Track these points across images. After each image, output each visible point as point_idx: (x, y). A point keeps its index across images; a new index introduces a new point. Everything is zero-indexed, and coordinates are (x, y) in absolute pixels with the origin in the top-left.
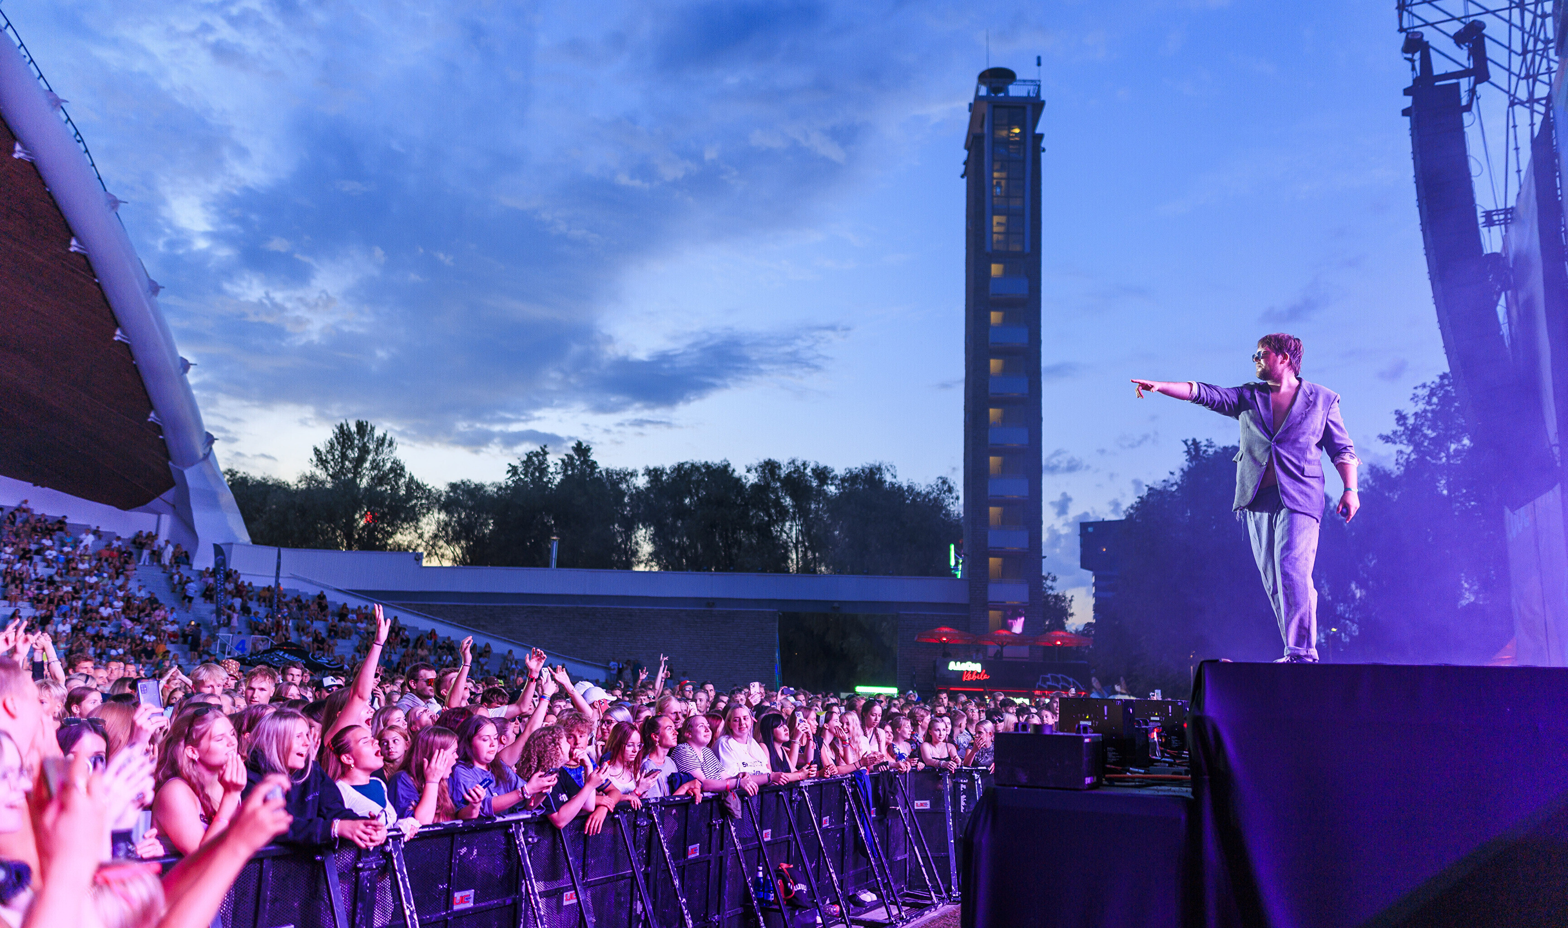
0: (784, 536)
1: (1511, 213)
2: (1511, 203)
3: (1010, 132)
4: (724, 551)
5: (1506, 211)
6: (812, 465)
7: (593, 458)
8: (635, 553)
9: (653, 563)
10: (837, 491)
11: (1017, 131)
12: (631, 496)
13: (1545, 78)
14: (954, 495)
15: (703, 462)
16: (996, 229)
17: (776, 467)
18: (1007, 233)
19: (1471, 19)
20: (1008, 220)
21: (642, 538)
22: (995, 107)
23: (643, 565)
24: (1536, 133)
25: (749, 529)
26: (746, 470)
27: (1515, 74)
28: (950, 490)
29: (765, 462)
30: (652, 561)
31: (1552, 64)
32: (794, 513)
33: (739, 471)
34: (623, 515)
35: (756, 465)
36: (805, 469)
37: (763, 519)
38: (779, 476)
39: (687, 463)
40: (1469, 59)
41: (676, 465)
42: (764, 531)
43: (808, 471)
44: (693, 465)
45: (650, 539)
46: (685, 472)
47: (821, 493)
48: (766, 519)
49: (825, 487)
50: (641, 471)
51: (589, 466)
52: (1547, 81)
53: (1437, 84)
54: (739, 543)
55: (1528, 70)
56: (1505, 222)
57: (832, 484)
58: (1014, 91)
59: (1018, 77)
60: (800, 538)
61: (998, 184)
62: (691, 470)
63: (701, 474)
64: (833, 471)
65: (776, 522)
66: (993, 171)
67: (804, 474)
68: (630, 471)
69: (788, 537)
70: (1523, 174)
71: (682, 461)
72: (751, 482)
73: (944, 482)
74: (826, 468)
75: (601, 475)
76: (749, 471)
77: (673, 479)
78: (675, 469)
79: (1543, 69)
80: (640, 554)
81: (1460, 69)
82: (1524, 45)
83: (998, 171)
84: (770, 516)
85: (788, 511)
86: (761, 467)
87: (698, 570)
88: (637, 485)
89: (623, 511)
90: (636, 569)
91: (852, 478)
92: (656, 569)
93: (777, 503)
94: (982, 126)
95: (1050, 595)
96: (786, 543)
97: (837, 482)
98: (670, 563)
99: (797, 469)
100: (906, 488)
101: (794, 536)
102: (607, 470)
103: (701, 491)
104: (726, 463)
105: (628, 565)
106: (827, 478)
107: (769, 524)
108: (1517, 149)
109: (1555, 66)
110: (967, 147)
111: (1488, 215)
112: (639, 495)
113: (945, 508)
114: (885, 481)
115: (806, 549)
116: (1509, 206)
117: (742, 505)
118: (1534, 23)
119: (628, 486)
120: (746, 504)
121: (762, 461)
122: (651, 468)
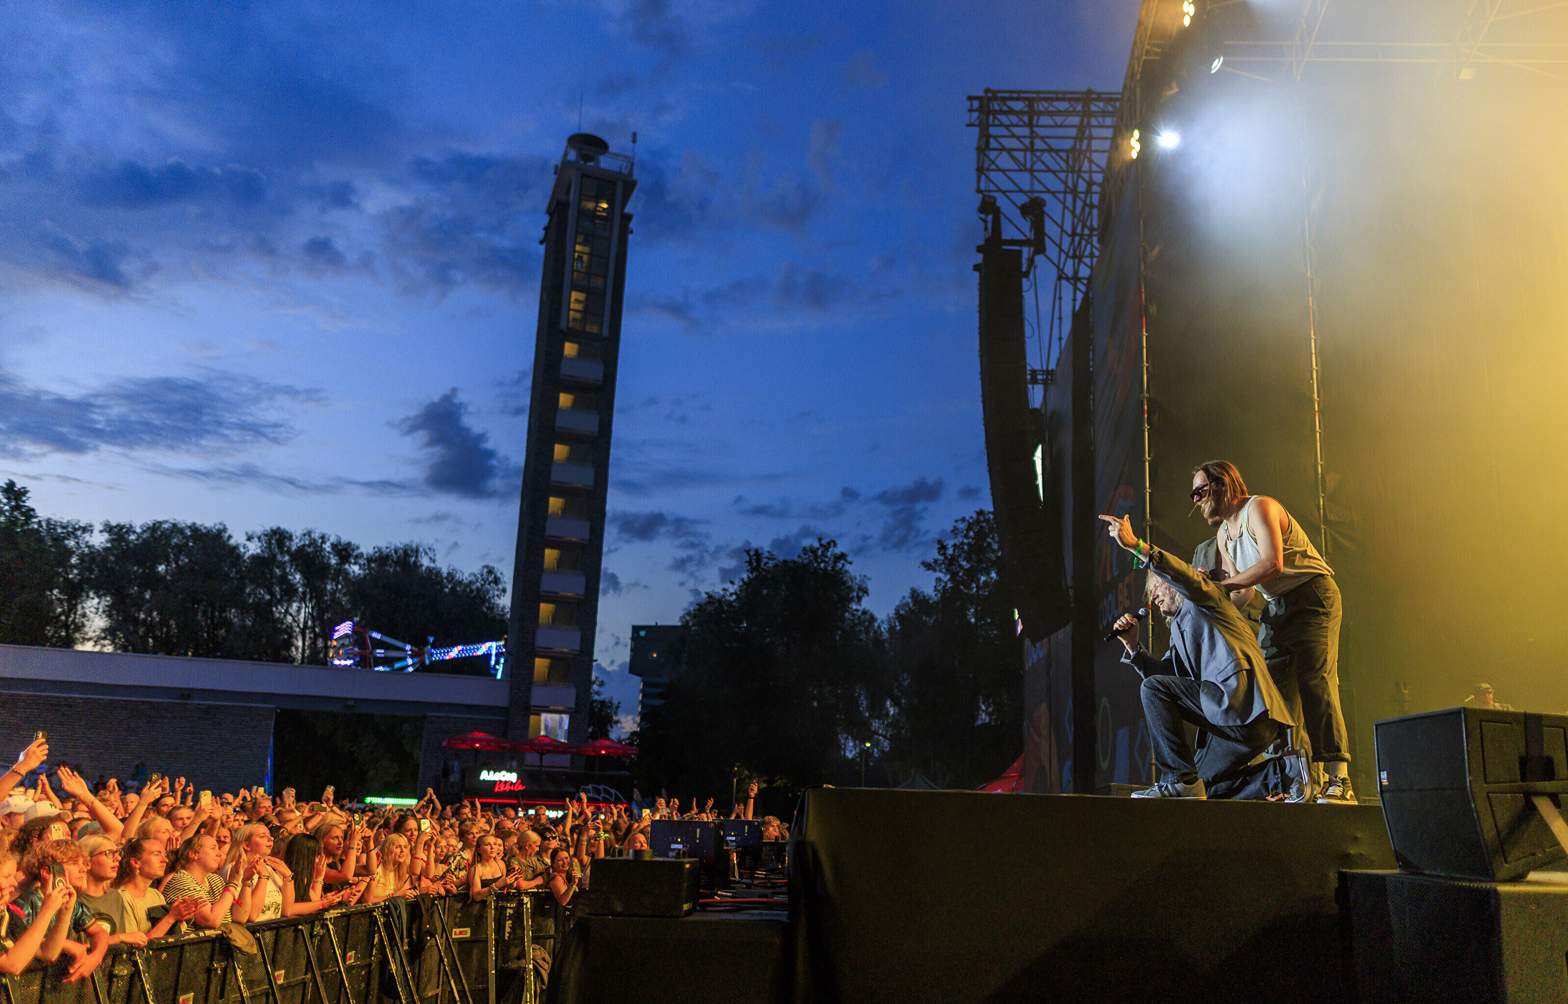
0: (289, 619)
1: (1051, 375)
2: (1052, 366)
3: (597, 206)
4: (207, 632)
5: (1048, 372)
6: (333, 539)
7: (29, 504)
8: (79, 628)
9: (106, 642)
10: (361, 572)
11: (605, 206)
12: (82, 557)
13: (1087, 261)
14: (500, 587)
15: (189, 523)
16: (573, 306)
17: (285, 537)
18: (584, 312)
19: (1036, 195)
20: (587, 298)
21: (93, 610)
22: (583, 175)
23: (91, 643)
24: (1077, 307)
25: (243, 608)
26: (245, 538)
27: (1064, 252)
28: (496, 581)
29: (272, 530)
30: (105, 638)
31: (1094, 250)
32: (304, 593)
33: (237, 538)
34: (66, 579)
35: (259, 533)
36: (323, 542)
37: (263, 598)
38: (289, 548)
39: (166, 522)
40: (1031, 231)
41: (151, 524)
42: (263, 611)
43: (327, 547)
44: (174, 525)
45: (104, 612)
46: (162, 532)
47: (340, 572)
48: (268, 597)
49: (347, 566)
50: (98, 527)
51: (23, 514)
52: (1089, 264)
53: (1004, 247)
54: (228, 623)
55: (1075, 251)
56: (1045, 383)
57: (355, 563)
58: (605, 162)
59: (611, 149)
60: (310, 623)
61: (580, 258)
62: (172, 532)
63: (186, 537)
64: (358, 548)
65: (280, 602)
66: (575, 243)
67: (322, 549)
68: (82, 524)
69: (294, 621)
70: (1063, 342)
71: (160, 519)
72: (251, 552)
73: (491, 571)
74: (349, 544)
75: (41, 526)
76: (249, 539)
77: (144, 540)
78: (149, 528)
79: (1087, 253)
80: (86, 629)
81: (1023, 238)
82: (1074, 229)
83: (580, 244)
84: (272, 594)
85: (297, 590)
86: (266, 535)
87: (169, 653)
88: (91, 543)
89: (68, 574)
90: (79, 647)
91: (381, 559)
92: (109, 649)
93: (284, 580)
94: (568, 191)
95: (596, 701)
96: (291, 628)
97: (362, 561)
98: (130, 643)
99: (313, 543)
100: (445, 575)
101: (302, 620)
102: (48, 521)
103: (182, 557)
104: (221, 527)
105: (68, 643)
106: (349, 555)
107: (270, 604)
108: (1060, 318)
109: (1097, 253)
110: (550, 212)
111: (1034, 373)
112: (92, 557)
113: (489, 601)
114: (421, 565)
115: (316, 636)
116: (1050, 368)
117: (237, 579)
118: (1083, 210)
119: (78, 543)
120: (243, 578)
121: (268, 529)
122: (114, 524)
